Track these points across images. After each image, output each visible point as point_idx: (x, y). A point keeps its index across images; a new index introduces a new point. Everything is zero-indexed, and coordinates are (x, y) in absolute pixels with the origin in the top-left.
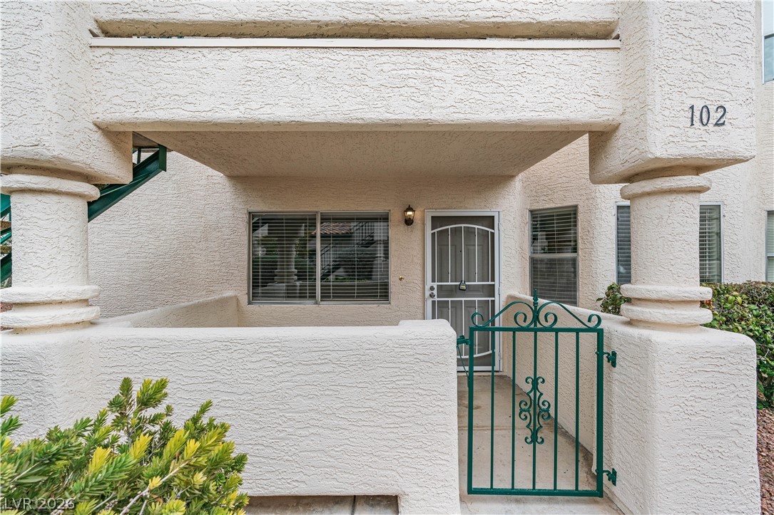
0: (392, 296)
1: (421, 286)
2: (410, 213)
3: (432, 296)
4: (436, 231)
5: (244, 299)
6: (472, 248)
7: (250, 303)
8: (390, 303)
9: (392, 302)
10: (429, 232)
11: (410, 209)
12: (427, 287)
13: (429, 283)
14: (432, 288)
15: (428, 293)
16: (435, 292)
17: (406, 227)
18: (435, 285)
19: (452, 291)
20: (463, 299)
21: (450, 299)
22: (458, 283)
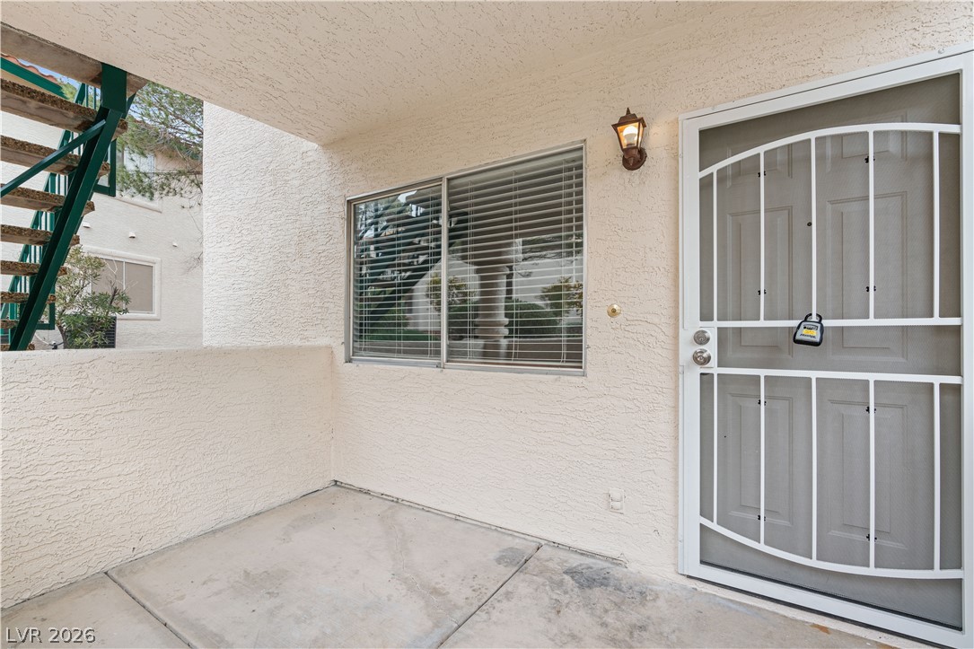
0: (588, 355)
1: (669, 331)
2: (631, 130)
3: (702, 360)
4: (714, 169)
5: (340, 353)
6: (855, 207)
7: (349, 361)
8: (584, 375)
9: (589, 371)
10: (692, 174)
11: (628, 118)
12: (687, 334)
13: (692, 321)
14: (701, 338)
15: (687, 350)
16: (711, 349)
17: (627, 174)
18: (711, 329)
19: (775, 348)
20: (814, 375)
21: (763, 373)
22: (795, 323)
